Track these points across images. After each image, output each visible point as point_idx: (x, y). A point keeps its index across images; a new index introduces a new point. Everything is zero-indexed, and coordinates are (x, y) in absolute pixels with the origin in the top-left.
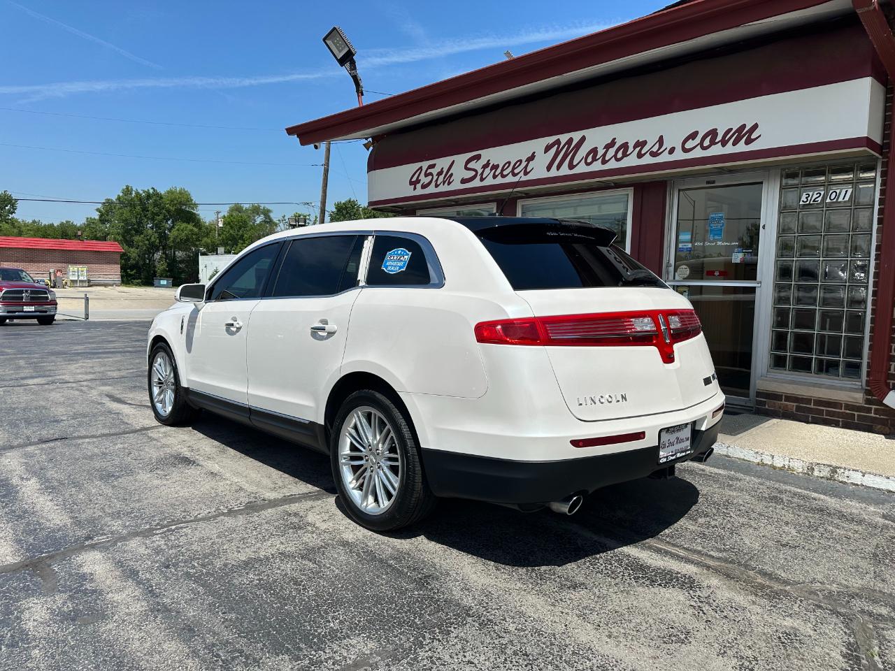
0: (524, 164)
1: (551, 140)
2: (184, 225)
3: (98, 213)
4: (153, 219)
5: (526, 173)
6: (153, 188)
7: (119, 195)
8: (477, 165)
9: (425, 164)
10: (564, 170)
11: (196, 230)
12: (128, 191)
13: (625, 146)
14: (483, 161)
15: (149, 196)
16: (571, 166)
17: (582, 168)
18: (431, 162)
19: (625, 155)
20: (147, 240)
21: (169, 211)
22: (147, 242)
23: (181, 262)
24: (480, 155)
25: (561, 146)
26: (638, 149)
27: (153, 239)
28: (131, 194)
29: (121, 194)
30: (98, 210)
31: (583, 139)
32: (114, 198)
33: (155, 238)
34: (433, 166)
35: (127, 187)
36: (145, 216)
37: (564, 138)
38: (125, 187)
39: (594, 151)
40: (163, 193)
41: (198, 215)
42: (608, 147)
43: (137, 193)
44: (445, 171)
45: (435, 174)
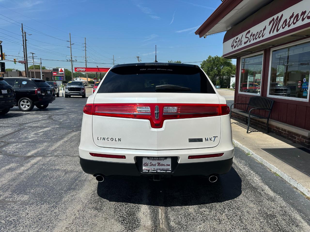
0: (262, 32)
1: (271, 19)
2: (227, 67)
3: (201, 65)
4: (216, 66)
5: (263, 36)
6: (217, 56)
7: (207, 59)
8: (248, 36)
9: (235, 38)
10: (275, 33)
11: (230, 69)
12: (210, 57)
13: (297, 15)
14: (250, 34)
15: (216, 58)
16: (278, 30)
17: (281, 31)
18: (237, 37)
19: (297, 21)
20: (214, 73)
21: (222, 63)
22: (214, 74)
23: (225, 80)
24: (250, 30)
25: (274, 21)
26: (302, 16)
27: (216, 73)
28: (211, 58)
29: (208, 59)
30: (201, 64)
31: (282, 15)
32: (206, 60)
33: (217, 72)
34: (237, 38)
35: (210, 56)
36: (214, 65)
37: (275, 17)
38: (209, 56)
39: (286, 21)
40: (220, 57)
41: (232, 63)
42: (291, 17)
43: (212, 58)
44: (240, 39)
45: (238, 41)
